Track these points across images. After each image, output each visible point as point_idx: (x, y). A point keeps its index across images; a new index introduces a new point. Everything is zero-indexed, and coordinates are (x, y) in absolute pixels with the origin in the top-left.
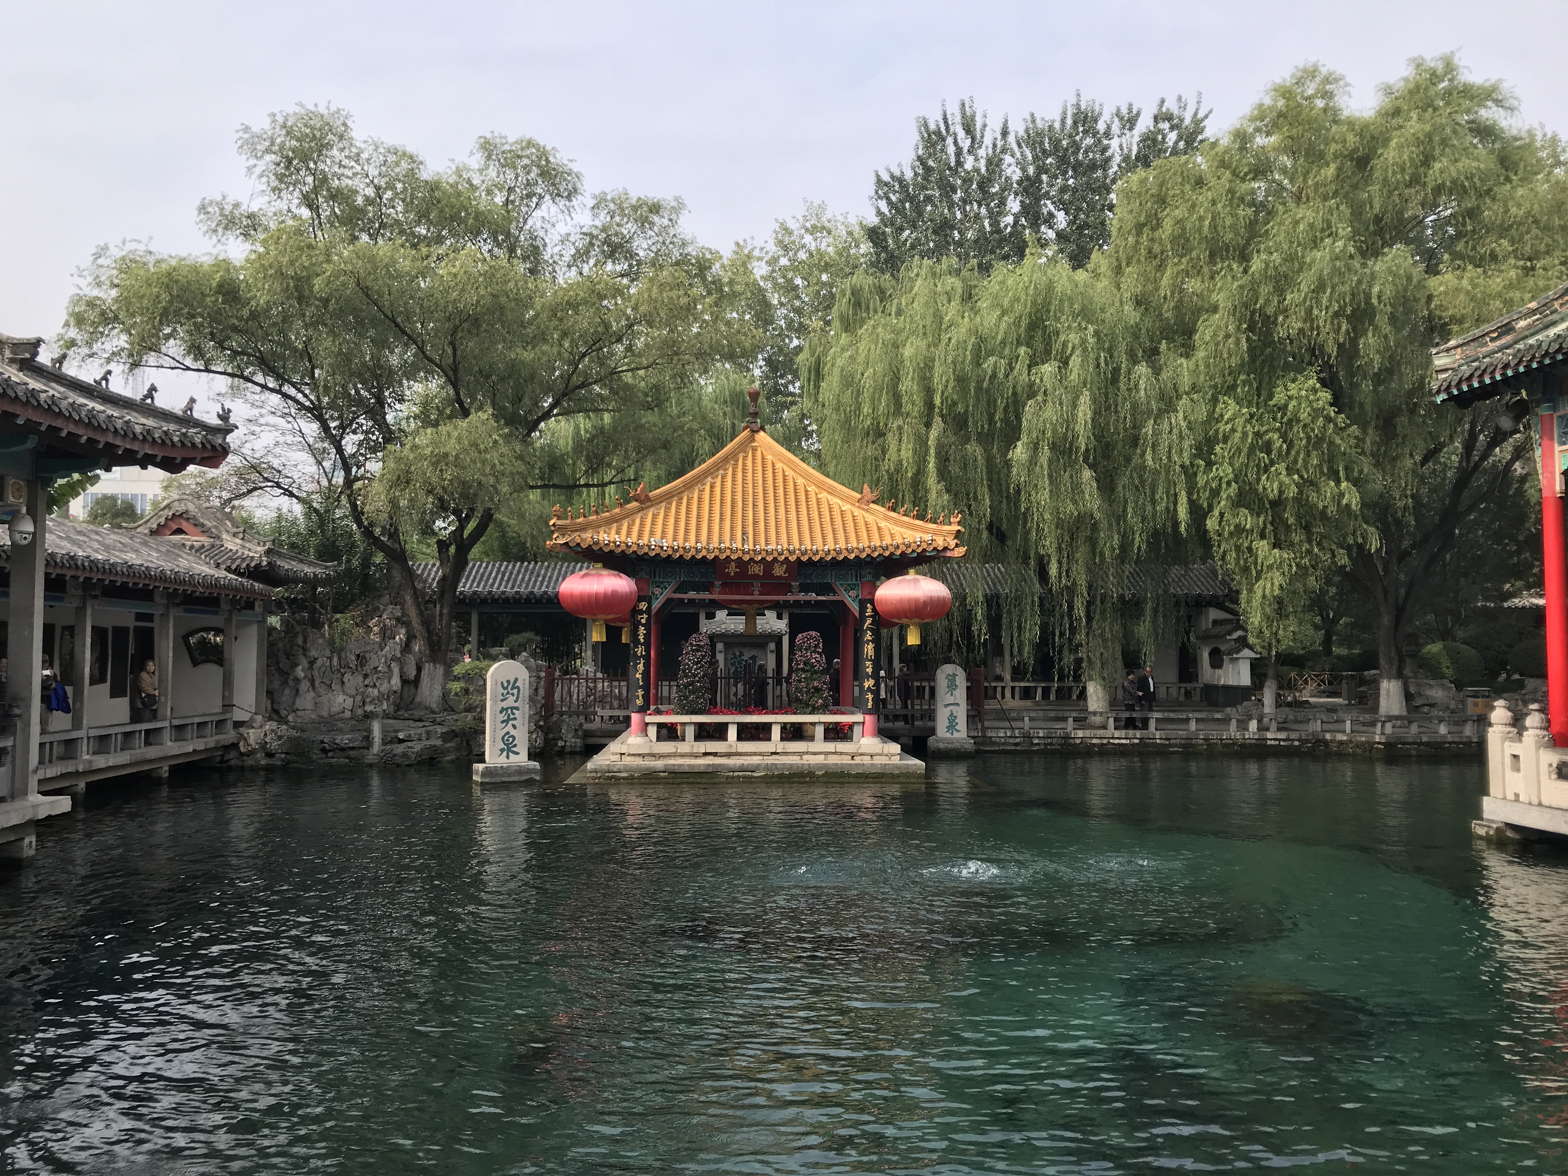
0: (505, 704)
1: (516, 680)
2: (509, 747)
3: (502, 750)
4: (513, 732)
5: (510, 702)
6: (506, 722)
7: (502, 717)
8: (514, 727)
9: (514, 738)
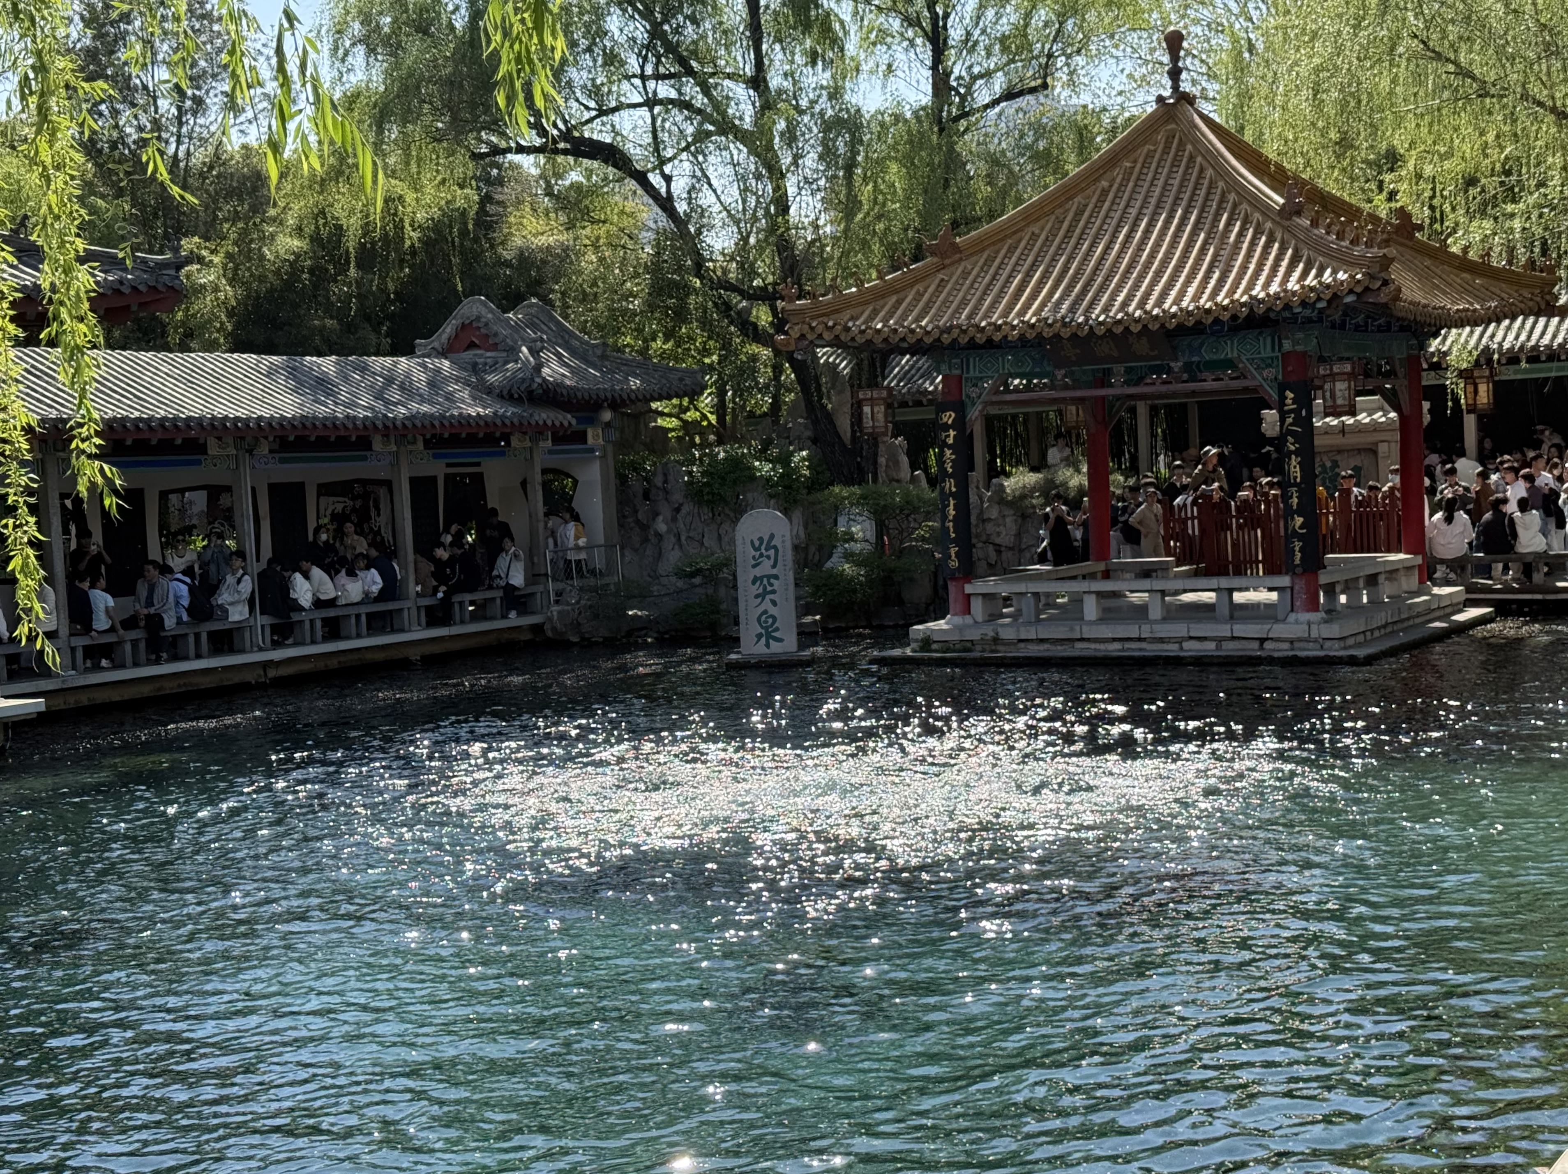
0: (758, 571)
1: (772, 536)
2: (769, 634)
3: (759, 636)
4: (773, 610)
5: (766, 567)
6: (762, 596)
7: (756, 589)
8: (774, 603)
9: (775, 619)
